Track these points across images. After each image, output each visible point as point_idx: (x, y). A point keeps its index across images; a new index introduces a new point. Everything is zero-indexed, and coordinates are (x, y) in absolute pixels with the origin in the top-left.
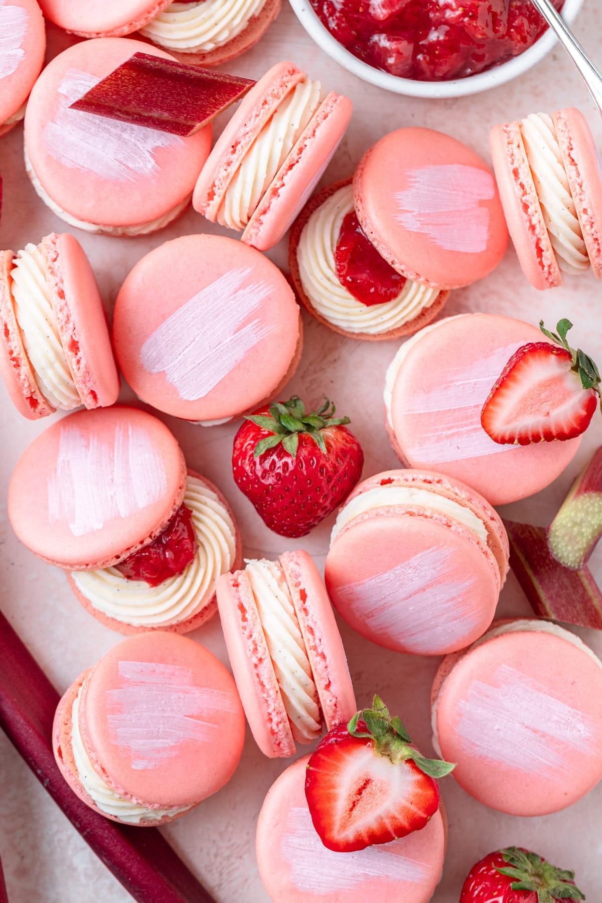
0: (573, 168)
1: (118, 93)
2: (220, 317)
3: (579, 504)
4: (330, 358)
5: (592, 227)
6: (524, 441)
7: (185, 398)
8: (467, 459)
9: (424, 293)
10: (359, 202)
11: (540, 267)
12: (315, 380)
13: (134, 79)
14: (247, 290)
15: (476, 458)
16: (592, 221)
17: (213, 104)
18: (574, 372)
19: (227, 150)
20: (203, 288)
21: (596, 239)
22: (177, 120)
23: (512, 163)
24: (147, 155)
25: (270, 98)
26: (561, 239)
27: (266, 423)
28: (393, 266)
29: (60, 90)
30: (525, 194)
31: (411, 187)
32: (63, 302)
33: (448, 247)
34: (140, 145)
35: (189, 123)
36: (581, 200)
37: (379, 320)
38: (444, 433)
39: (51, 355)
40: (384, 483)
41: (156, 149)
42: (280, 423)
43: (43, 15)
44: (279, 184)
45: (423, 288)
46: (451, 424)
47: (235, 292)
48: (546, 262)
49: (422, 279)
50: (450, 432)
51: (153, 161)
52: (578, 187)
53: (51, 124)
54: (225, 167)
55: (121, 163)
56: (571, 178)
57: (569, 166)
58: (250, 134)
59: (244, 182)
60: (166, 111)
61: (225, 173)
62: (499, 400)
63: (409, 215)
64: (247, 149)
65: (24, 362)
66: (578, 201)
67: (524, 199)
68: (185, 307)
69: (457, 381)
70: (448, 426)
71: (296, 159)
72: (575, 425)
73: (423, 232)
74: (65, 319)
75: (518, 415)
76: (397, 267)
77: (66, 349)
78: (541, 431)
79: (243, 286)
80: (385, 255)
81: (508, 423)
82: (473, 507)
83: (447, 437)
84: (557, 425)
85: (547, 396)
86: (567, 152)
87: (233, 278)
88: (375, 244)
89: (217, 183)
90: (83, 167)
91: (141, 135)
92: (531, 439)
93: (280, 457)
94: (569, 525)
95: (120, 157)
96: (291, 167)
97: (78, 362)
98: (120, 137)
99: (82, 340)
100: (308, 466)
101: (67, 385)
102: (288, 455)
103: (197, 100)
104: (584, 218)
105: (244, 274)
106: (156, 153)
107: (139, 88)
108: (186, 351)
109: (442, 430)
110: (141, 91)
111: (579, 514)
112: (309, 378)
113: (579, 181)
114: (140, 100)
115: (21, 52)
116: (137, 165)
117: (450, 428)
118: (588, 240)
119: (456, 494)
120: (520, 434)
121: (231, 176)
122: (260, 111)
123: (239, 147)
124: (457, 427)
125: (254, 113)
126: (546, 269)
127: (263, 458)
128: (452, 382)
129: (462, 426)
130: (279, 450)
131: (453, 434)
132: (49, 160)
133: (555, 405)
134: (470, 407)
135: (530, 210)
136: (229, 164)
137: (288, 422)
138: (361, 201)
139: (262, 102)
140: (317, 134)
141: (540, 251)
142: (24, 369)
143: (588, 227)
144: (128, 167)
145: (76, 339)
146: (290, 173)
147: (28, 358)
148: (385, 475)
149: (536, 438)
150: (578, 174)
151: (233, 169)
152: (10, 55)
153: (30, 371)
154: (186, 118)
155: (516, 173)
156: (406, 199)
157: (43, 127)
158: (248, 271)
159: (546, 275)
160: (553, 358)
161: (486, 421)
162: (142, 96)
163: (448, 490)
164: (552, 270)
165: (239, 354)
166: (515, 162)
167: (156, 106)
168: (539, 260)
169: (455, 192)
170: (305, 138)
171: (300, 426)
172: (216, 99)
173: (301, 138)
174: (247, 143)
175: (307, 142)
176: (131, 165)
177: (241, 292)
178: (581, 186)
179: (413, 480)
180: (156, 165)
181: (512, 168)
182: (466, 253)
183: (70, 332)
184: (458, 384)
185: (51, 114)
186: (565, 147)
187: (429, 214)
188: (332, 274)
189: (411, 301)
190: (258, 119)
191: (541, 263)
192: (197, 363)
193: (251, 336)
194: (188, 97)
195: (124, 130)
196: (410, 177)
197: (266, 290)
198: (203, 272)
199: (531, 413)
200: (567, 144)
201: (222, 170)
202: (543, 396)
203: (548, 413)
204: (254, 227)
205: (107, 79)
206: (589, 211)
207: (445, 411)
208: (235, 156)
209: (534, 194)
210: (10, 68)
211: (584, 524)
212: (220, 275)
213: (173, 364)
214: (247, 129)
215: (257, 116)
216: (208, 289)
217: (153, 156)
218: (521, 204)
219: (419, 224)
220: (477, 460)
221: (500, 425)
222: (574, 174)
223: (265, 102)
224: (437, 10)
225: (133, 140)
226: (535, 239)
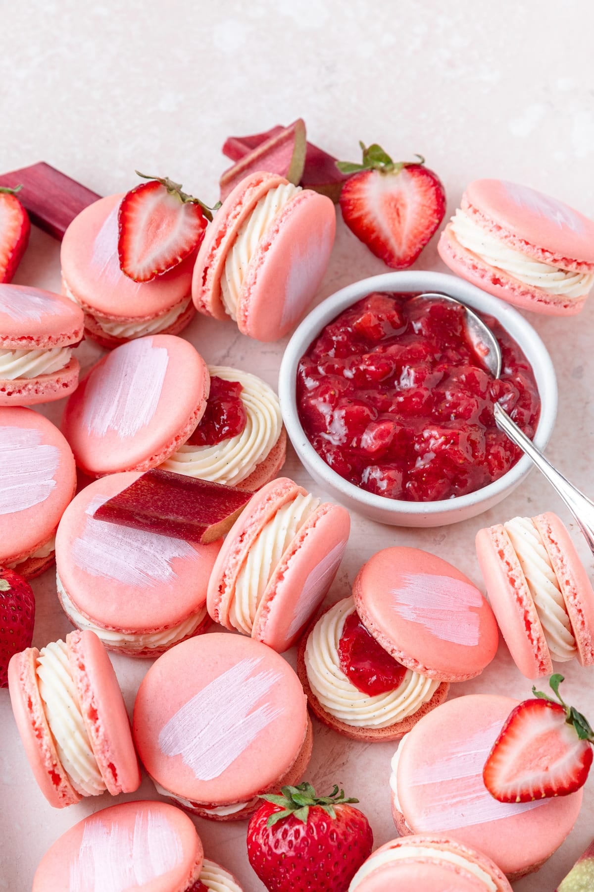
0: (553, 545)
1: (137, 501)
2: (233, 701)
3: (583, 867)
4: (339, 761)
5: (575, 598)
6: (525, 798)
7: (201, 778)
8: (472, 826)
9: (423, 685)
10: (359, 599)
11: (530, 641)
12: (325, 782)
13: (152, 489)
14: (258, 677)
15: (481, 825)
16: (575, 591)
17: (223, 510)
18: (569, 725)
19: (235, 539)
20: (216, 677)
21: (580, 611)
22: (191, 523)
23: (498, 546)
24: (165, 564)
25: (274, 495)
26: (547, 612)
27: (280, 801)
28: (393, 655)
29: (87, 512)
30: (511, 569)
31: (407, 587)
32: (83, 673)
33: (442, 636)
34: (159, 557)
35: (202, 525)
36: (563, 574)
37: (383, 711)
38: (449, 802)
39: (72, 725)
40: (393, 847)
41: (174, 559)
42: (292, 799)
43: (75, 458)
44: (283, 567)
45: (421, 680)
46: (455, 793)
47: (246, 680)
48: (535, 635)
49: (420, 667)
50: (455, 800)
51: (170, 569)
52: (559, 562)
53: (78, 539)
54: (234, 555)
55: (141, 571)
56: (552, 555)
57: (550, 545)
58: (256, 524)
59: (252, 569)
60: (181, 515)
61: (234, 561)
62: (499, 756)
63: (405, 607)
64: (253, 537)
65: (46, 732)
66: (560, 574)
67: (510, 573)
68: (200, 695)
69: (458, 752)
70: (452, 795)
71: (298, 545)
72: (574, 779)
73: (419, 622)
74: (84, 689)
75: (518, 771)
76: (396, 656)
77: (86, 717)
78: (541, 786)
79: (253, 674)
80: (384, 644)
81: (509, 780)
82: (481, 864)
83: (452, 805)
84: (557, 780)
85: (545, 751)
86: (547, 535)
87: (244, 667)
88: (375, 635)
89: (227, 573)
90: (107, 575)
91: (160, 548)
92: (532, 795)
93: (291, 825)
94: (576, 888)
95: (141, 566)
96: (294, 553)
97: (97, 730)
98: (140, 549)
99: (100, 707)
100: (319, 831)
101: (87, 757)
102: (300, 822)
103: (209, 507)
104: (567, 590)
105: (255, 663)
106: (173, 562)
107: (157, 497)
108: (201, 735)
109: (447, 799)
110: (158, 499)
111: (584, 877)
112: (319, 781)
113: (560, 556)
114: (157, 506)
115: (53, 483)
116: (156, 573)
117: (454, 797)
118: (572, 611)
119: (463, 852)
120: (522, 791)
121: (240, 563)
122: (265, 505)
123: (246, 536)
124: (461, 795)
125: (259, 507)
126: (535, 642)
127: (276, 828)
128: (453, 754)
129: (465, 795)
130: (292, 820)
131: (458, 802)
132: (76, 570)
133: (553, 760)
134: (472, 777)
135: (516, 584)
136: (237, 552)
137: (299, 799)
138: (361, 598)
139: (266, 498)
140: (316, 525)
141: (528, 624)
142: (47, 739)
143: (572, 598)
144: (147, 575)
145: (95, 707)
146: (293, 557)
147: (50, 729)
148: (394, 843)
149: (537, 795)
150: (559, 551)
151: (241, 557)
152: (43, 485)
153: (51, 741)
154: (199, 521)
155: (501, 554)
156: (402, 595)
157: (71, 543)
158: (258, 660)
159: (536, 650)
160: (548, 711)
161: (488, 779)
162: (159, 503)
163: (456, 848)
164: (541, 645)
165: (251, 735)
166: (500, 545)
167: (172, 511)
168: (528, 633)
169: (447, 597)
170: (307, 528)
171: (310, 801)
172: (226, 507)
173: (303, 528)
174: (254, 532)
175: (308, 531)
176: (150, 573)
177: (252, 679)
178: (562, 561)
179: (421, 842)
180: (173, 573)
181: (497, 549)
182: (460, 645)
183: (89, 700)
184: (459, 755)
185: (79, 531)
186: (544, 531)
187: (423, 610)
188: (335, 668)
189: (411, 693)
190: (263, 511)
191: (530, 636)
192: (211, 745)
193: (262, 718)
194: (201, 504)
195: (144, 543)
196: (405, 579)
197: (275, 677)
198: (217, 663)
199: (531, 769)
200: (546, 528)
201: (231, 558)
202: (541, 750)
203: (547, 768)
204: (262, 616)
205: (128, 489)
206: (571, 582)
207: (448, 782)
208: (243, 544)
209: (520, 568)
210: (43, 495)
211: (590, 887)
212: (232, 665)
213: (188, 747)
214: (254, 520)
215: (262, 509)
216: (222, 678)
217: (171, 566)
218: (508, 579)
219: (415, 615)
220: (482, 827)
221: (501, 784)
222: (554, 551)
223: (269, 499)
224: (423, 442)
225: (152, 552)
226: (522, 611)
